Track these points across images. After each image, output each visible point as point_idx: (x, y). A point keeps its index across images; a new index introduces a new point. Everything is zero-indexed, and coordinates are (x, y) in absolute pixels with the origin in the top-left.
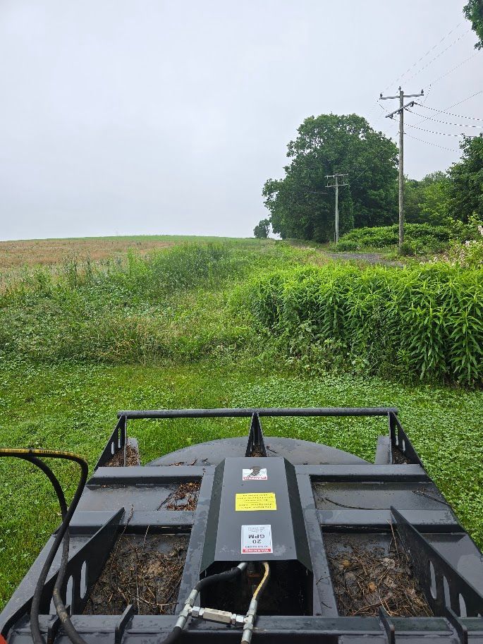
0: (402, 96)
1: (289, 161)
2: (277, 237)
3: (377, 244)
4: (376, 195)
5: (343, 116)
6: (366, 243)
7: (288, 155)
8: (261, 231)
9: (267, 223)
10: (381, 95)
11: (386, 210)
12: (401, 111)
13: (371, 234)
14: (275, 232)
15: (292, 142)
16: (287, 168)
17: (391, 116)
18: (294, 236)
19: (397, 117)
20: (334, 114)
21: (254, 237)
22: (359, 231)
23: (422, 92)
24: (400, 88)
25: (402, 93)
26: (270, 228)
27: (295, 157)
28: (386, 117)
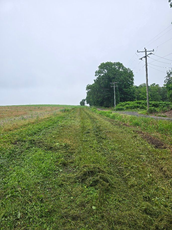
0: (146, 51)
1: (96, 78)
2: (88, 105)
3: (131, 108)
4: (126, 90)
5: (115, 63)
6: (127, 108)
7: (95, 75)
8: (82, 103)
9: (84, 100)
10: (138, 51)
11: (130, 96)
12: (146, 57)
13: (129, 104)
14: (87, 103)
15: (97, 71)
16: (95, 80)
17: (141, 59)
18: (95, 105)
19: (144, 59)
20: (111, 62)
21: (80, 105)
22: (123, 103)
23: (153, 50)
24: (145, 48)
25: (146, 50)
26: (86, 102)
27: (98, 77)
28: (139, 59)
